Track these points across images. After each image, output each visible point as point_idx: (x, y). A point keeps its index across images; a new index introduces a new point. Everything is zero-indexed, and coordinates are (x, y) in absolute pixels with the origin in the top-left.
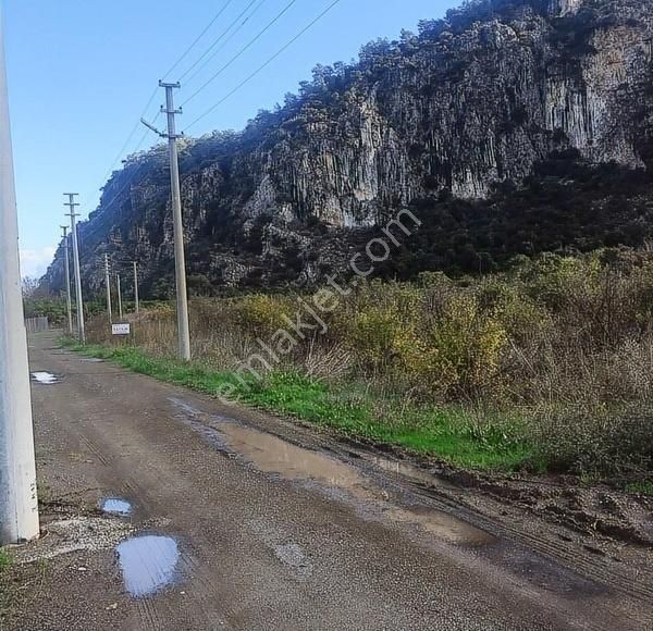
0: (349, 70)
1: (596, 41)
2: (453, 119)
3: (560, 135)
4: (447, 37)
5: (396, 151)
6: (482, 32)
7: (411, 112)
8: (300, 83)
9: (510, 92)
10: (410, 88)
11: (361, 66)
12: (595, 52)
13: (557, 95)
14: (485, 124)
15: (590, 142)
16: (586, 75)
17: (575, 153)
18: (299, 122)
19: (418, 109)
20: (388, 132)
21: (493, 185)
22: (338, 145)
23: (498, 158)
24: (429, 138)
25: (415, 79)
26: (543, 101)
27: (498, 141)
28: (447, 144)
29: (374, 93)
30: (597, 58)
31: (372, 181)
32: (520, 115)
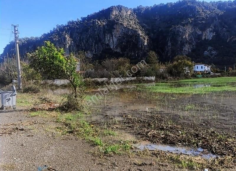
0: (64, 27)
1: (115, 27)
2: (86, 39)
3: (108, 45)
4: (86, 22)
5: (73, 46)
6: (93, 21)
7: (77, 38)
8: (54, 28)
9: (98, 35)
10: (77, 32)
11: (67, 26)
12: (115, 29)
13: (108, 37)
14: (93, 41)
15: (114, 47)
16: (113, 33)
17: (111, 49)
18: (51, 38)
19: (79, 37)
20: (71, 42)
21: (94, 55)
22: (60, 44)
23: (95, 49)
24: (81, 44)
25: (78, 30)
26: (105, 37)
27: (95, 46)
28: (85, 45)
29: (69, 32)
30: (115, 30)
31: (68, 52)
32: (100, 40)
